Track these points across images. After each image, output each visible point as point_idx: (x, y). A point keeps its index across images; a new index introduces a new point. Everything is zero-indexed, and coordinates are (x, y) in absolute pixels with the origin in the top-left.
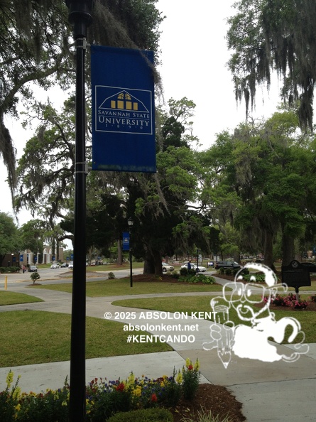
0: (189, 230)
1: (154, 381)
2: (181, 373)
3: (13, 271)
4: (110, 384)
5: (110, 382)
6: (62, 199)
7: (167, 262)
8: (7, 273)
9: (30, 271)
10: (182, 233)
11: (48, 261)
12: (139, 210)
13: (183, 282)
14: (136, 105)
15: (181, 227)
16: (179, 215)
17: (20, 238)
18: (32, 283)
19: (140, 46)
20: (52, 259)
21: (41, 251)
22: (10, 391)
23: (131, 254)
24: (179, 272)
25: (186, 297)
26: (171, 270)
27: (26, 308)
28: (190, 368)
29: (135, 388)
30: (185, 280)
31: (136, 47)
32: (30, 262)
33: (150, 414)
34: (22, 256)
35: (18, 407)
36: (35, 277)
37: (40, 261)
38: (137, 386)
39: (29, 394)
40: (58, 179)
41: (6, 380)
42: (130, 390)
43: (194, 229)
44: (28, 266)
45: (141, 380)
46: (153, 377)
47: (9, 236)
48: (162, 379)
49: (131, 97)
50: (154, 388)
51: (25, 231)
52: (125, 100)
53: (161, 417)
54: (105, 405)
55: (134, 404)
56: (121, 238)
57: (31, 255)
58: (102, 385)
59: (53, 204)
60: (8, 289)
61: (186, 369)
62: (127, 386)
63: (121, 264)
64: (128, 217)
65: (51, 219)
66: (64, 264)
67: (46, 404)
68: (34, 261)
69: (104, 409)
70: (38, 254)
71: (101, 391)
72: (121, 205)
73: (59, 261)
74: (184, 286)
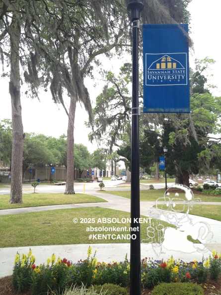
0: (211, 155)
1: (188, 264)
2: (209, 260)
3: (88, 181)
4: (156, 262)
5: (155, 261)
6: (118, 134)
7: (192, 179)
8: (84, 182)
9: (98, 182)
10: (205, 157)
11: (109, 176)
12: (172, 141)
13: (206, 194)
14: (175, 64)
15: (205, 154)
16: (202, 144)
17: (92, 160)
18: (100, 189)
19: (178, 21)
20: (112, 174)
21: (105, 169)
22: (90, 260)
23: (166, 172)
24: (202, 187)
25: (209, 205)
26: (196, 185)
27: (97, 206)
28: (216, 257)
29: (174, 267)
30: (208, 193)
31: (175, 22)
32: (98, 176)
33: (186, 287)
34: (93, 172)
35: (96, 271)
36: (102, 185)
37: (104, 176)
38: (175, 266)
39: (102, 263)
40: (116, 121)
41: (87, 252)
42: (170, 268)
43: (215, 154)
44: (97, 178)
45: (178, 262)
46: (187, 261)
47: (85, 158)
48: (193, 263)
49: (171, 59)
50: (188, 268)
51: (95, 155)
52: (166, 62)
53: (195, 290)
54: (153, 276)
55: (173, 278)
56: (159, 161)
57: (98, 171)
58: (150, 263)
59: (112, 137)
60: (86, 193)
61: (212, 257)
62: (169, 265)
63: (158, 179)
64: (163, 146)
65: (111, 148)
66: (120, 178)
67: (113, 271)
68: (101, 175)
69: (152, 279)
70: (103, 170)
71: (150, 266)
72: (158, 138)
73: (116, 176)
74: (206, 197)
